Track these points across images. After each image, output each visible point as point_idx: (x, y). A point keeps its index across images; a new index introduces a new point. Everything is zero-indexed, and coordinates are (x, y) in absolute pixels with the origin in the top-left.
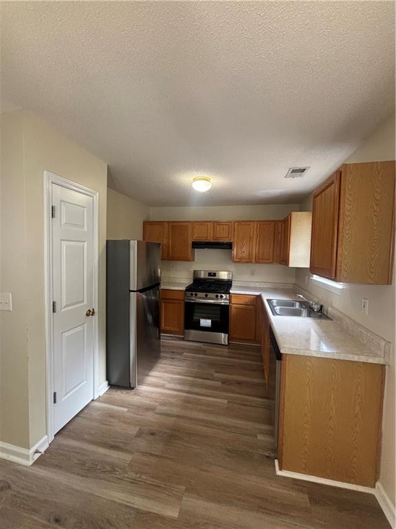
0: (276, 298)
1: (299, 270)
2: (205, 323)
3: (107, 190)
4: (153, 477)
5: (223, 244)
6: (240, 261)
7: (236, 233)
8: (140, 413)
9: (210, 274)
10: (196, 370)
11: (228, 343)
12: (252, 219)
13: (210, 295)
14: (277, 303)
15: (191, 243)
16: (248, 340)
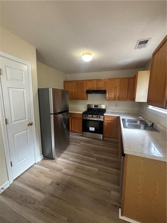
0: (127, 118)
1: (141, 104)
2: (92, 129)
3: (37, 62)
4: (52, 210)
5: (101, 91)
6: (109, 100)
7: (108, 85)
8: (54, 172)
9: (95, 106)
10: (85, 151)
11: (103, 139)
12: (116, 77)
13: (94, 116)
14: (128, 121)
15: (85, 91)
16: (112, 138)
